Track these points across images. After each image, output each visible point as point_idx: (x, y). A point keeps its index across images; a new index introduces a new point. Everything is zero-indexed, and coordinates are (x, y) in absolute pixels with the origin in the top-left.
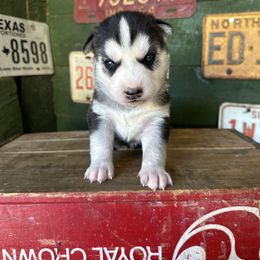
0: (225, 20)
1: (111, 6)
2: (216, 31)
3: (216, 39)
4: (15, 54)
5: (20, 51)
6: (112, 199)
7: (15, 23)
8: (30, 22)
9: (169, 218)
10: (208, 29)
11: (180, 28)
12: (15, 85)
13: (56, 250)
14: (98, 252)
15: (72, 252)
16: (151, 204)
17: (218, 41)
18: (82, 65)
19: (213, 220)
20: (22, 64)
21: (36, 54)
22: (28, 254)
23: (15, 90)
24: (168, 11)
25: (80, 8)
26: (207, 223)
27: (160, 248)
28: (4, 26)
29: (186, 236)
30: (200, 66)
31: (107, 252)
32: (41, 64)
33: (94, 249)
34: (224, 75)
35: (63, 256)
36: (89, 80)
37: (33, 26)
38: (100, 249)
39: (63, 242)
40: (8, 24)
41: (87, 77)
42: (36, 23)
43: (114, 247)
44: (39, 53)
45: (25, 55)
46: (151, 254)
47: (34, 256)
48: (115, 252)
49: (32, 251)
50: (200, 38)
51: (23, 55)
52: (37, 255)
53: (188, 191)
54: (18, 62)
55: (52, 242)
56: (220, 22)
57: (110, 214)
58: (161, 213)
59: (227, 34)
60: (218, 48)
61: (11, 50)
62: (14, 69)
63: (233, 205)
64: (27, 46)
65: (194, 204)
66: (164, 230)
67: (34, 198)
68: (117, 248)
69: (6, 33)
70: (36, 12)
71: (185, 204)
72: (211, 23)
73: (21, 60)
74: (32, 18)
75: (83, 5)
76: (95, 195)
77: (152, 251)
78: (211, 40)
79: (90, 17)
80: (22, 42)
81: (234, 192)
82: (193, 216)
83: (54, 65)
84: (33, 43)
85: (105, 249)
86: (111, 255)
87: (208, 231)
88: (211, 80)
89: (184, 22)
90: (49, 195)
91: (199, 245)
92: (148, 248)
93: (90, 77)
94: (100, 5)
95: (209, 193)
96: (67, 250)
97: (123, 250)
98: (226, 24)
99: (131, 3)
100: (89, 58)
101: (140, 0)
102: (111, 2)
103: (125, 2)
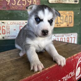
9: (74, 62)
26: (80, 61)
36: (4, 31)
38: (63, 78)
41: (3, 30)
48: (66, 77)
65: (78, 57)
66: (74, 66)
77: (73, 72)
79: (3, 8)
82: (78, 60)
93: (4, 30)
94: (8, 4)
97: (68, 75)
99: (20, 5)
100: (3, 23)
101: (23, 4)
102: (12, 4)
103: (18, 4)
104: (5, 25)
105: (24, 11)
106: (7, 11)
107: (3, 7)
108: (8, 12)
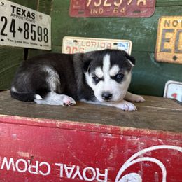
0: (175, 21)
1: (95, 7)
2: (167, 28)
3: (167, 34)
4: (26, 33)
5: (30, 31)
6: (74, 127)
7: (29, 12)
8: (39, 13)
9: (116, 147)
10: (162, 27)
11: (141, 25)
12: (23, 54)
13: (29, 161)
14: (59, 167)
15: (41, 165)
16: (103, 135)
17: (169, 35)
18: (70, 46)
19: (150, 154)
20: (30, 40)
21: (41, 35)
22: (8, 161)
23: (23, 57)
24: (134, 12)
25: (74, 7)
27: (106, 171)
28: (21, 13)
29: (128, 164)
30: (154, 52)
31: (66, 168)
32: (43, 43)
33: (56, 164)
34: (171, 60)
35: (34, 167)
37: (40, 16)
38: (61, 165)
39: (35, 156)
40: (24, 12)
42: (43, 15)
43: (72, 165)
44: (43, 35)
45: (33, 35)
46: (99, 174)
47: (13, 164)
48: (72, 169)
49: (12, 160)
50: (156, 32)
51: (31, 34)
52: (15, 163)
53: (132, 129)
54: (28, 38)
55: (27, 155)
56: (171, 22)
57: (72, 139)
58: (110, 143)
59: (175, 31)
60: (168, 41)
61: (24, 30)
62: (24, 42)
63: (167, 144)
64: (35, 29)
65: (136, 139)
66: (111, 157)
67: (18, 120)
68: (74, 166)
69: (22, 18)
70: (44, 7)
71: (129, 139)
72: (164, 22)
73: (30, 37)
74: (41, 11)
75: (76, 5)
76: (62, 122)
77: (101, 172)
78: (164, 34)
79: (80, 13)
80: (32, 25)
81: (168, 133)
82: (134, 149)
83: (52, 45)
84: (39, 27)
85: (65, 165)
86: (69, 171)
87: (145, 162)
88: (161, 63)
89: (145, 21)
90: (29, 119)
91: (137, 173)
92: (97, 169)
94: (88, 5)
95: (149, 132)
96: (37, 162)
97: (78, 168)
98: (175, 24)
99: (109, 5)
100: (75, 41)
101: (115, 3)
102: (95, 3)
103: (105, 5)
104: (77, 47)
105: (115, 19)
106: (85, 19)
107: (79, 11)
108: (86, 21)
